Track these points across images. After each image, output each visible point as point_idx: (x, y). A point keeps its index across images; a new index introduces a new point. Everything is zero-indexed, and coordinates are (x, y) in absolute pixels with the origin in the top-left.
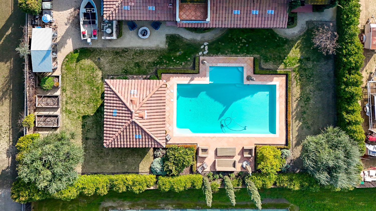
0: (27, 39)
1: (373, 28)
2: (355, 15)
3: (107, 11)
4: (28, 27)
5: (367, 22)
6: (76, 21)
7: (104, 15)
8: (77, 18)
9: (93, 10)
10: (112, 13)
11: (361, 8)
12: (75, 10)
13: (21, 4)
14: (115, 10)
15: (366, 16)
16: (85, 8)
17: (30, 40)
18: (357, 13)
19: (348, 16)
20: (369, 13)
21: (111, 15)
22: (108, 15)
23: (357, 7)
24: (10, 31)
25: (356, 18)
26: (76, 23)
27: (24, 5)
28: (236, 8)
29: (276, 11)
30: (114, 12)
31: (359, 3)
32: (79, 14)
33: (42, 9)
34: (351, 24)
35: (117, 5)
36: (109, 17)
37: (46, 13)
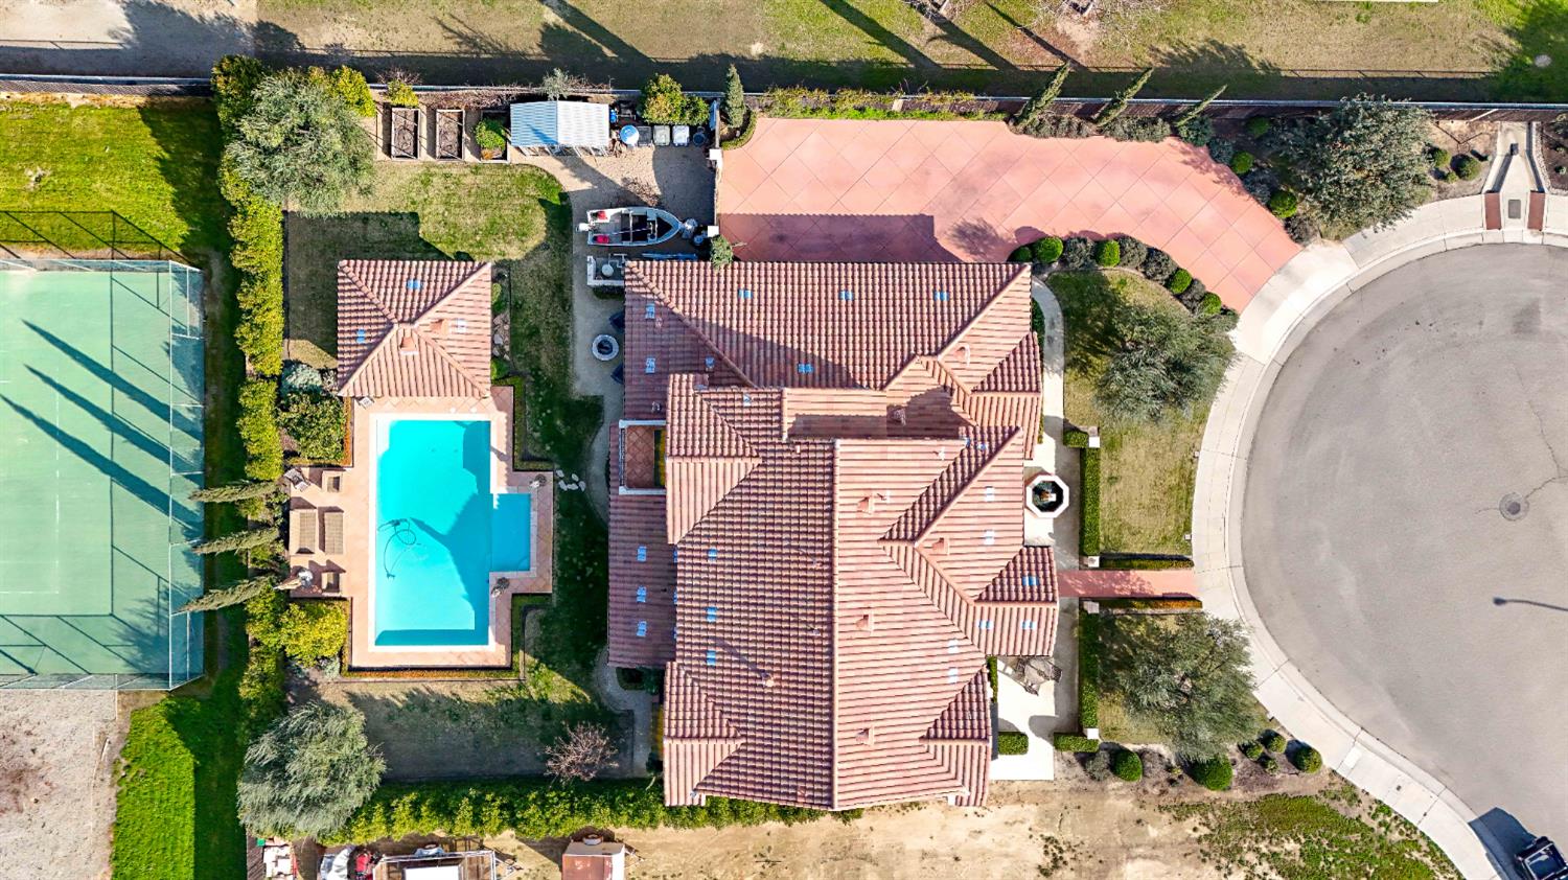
0: (583, 91)
1: (610, 860)
2: (632, 818)
3: (644, 267)
4: (609, 95)
5: (629, 848)
6: (633, 200)
7: (635, 263)
8: (639, 203)
9: (653, 237)
10: (638, 279)
11: (648, 829)
12: (656, 196)
13: (656, 81)
14: (645, 286)
15: (644, 844)
16: (659, 219)
17: (585, 99)
18: (637, 820)
19: (634, 800)
20: (650, 852)
21: (634, 276)
22: (636, 270)
23: (651, 821)
24: (608, 53)
25: (625, 818)
26: (624, 197)
27: (655, 88)
28: (652, 553)
29: (643, 642)
30: (641, 283)
31: (661, 825)
32: (645, 204)
33: (652, 125)
34: (613, 807)
35: (656, 291)
36: (632, 273)
37: (642, 133)
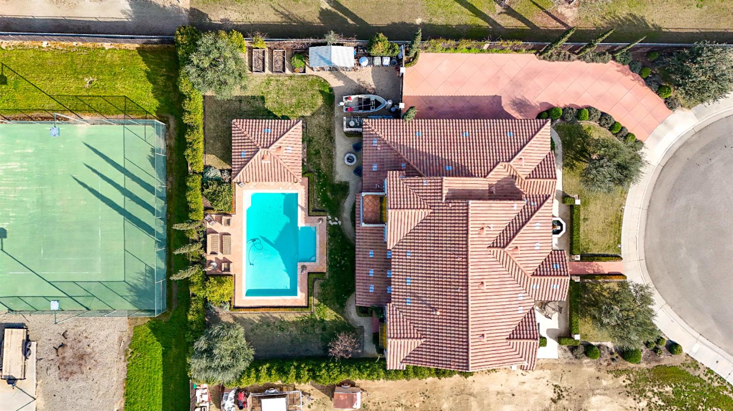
0: (342, 41)
1: (356, 395)
2: (369, 375)
3: (372, 122)
4: (355, 42)
5: (363, 390)
6: (362, 90)
7: (367, 120)
8: (365, 92)
9: (373, 108)
10: (369, 128)
11: (376, 381)
12: (373, 89)
13: (378, 36)
14: (373, 131)
15: (369, 388)
16: (376, 100)
17: (342, 45)
18: (371, 377)
19: (369, 367)
20: (372, 391)
21: (367, 127)
22: (368, 123)
23: (377, 377)
24: (351, 22)
25: (366, 375)
26: (360, 90)
27: (377, 39)
28: (376, 254)
29: (373, 294)
30: (370, 130)
31: (381, 379)
32: (369, 93)
33: (373, 57)
34: (360, 370)
35: (378, 133)
36: (366, 125)
37: (369, 61)
